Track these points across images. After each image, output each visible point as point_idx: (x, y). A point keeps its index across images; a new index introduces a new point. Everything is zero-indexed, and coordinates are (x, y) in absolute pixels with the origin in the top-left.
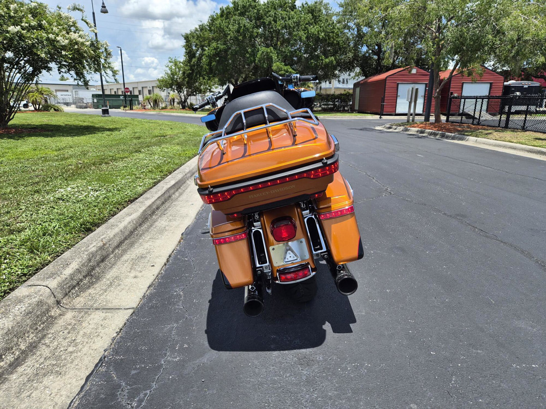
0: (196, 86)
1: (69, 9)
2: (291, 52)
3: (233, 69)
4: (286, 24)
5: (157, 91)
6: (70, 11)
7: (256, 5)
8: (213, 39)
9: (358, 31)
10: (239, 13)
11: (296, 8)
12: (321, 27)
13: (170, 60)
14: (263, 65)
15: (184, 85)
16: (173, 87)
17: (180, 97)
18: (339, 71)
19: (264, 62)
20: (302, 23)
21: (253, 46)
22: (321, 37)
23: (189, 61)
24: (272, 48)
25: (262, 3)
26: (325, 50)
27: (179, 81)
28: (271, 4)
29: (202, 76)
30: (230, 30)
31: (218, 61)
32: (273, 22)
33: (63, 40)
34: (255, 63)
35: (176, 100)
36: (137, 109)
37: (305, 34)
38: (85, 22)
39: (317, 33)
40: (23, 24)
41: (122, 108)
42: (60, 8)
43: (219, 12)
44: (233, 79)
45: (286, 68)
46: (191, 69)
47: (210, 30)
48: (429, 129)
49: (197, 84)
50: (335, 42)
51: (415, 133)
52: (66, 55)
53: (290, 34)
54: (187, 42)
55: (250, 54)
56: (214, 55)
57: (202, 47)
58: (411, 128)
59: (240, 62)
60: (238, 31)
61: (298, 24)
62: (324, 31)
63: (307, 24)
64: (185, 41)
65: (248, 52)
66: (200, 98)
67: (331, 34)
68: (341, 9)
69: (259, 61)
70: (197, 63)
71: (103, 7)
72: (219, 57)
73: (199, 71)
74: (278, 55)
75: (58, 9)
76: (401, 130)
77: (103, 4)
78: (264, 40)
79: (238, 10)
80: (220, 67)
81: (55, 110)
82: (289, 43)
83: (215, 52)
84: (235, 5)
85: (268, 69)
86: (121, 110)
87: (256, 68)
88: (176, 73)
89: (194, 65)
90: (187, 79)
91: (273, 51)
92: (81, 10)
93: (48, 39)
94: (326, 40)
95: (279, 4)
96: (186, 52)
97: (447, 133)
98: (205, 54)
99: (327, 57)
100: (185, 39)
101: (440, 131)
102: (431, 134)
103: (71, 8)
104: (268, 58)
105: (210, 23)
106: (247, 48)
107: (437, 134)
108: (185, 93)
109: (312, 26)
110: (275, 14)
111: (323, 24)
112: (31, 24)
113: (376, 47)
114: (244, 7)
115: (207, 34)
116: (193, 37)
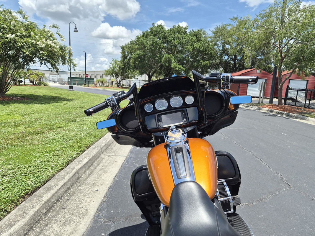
0: (126, 74)
1: (50, 27)
2: (183, 58)
3: (148, 66)
4: (180, 41)
5: (104, 77)
6: (51, 28)
7: (163, 31)
8: (137, 49)
9: (223, 47)
10: (153, 35)
11: (186, 33)
12: (201, 44)
13: (113, 60)
14: (166, 64)
15: (119, 74)
16: (113, 75)
17: (117, 81)
18: (211, 69)
19: (166, 63)
20: (190, 41)
21: (161, 53)
22: (201, 50)
23: (123, 61)
24: (172, 55)
25: (167, 29)
26: (203, 57)
27: (117, 72)
28: (172, 30)
29: (130, 69)
30: (147, 44)
31: (139, 61)
32: (173, 40)
33: (42, 44)
34: (161, 63)
35: (114, 82)
36: (91, 86)
37: (192, 47)
38: (58, 34)
39: (199, 47)
40: (17, 34)
41: (83, 85)
42: (45, 26)
43: (142, 34)
44: (148, 71)
45: (179, 66)
46: (124, 65)
47: (136, 44)
48: (276, 109)
49: (127, 74)
50: (209, 53)
51: (266, 112)
52: (42, 53)
53: (183, 47)
54: (123, 50)
55: (158, 58)
56: (137, 58)
57: (131, 53)
58: (263, 108)
59: (152, 62)
60: (152, 45)
61: (187, 42)
62: (203, 46)
63: (193, 42)
64: (122, 50)
65: (157, 57)
66: (128, 81)
67: (207, 48)
68: (213, 35)
69: (164, 62)
70: (128, 62)
71: (75, 29)
72: (140, 59)
73: (128, 66)
74: (175, 59)
75: (44, 27)
76: (256, 108)
77: (76, 27)
78: (167, 50)
79: (153, 33)
80: (140, 65)
81: (44, 85)
82: (182, 52)
83: (138, 56)
84: (151, 30)
85: (169, 67)
86: (82, 86)
87: (162, 66)
88: (115, 67)
89: (126, 63)
90: (121, 71)
91: (172, 57)
92: (58, 28)
93: (32, 43)
94: (204, 52)
95: (177, 31)
96: (122, 56)
97: (291, 114)
98: (132, 57)
99: (204, 61)
100: (122, 49)
101: (284, 111)
102: (278, 113)
103: (51, 26)
104: (169, 60)
105: (136, 40)
106: (157, 55)
107: (283, 114)
108: (120, 78)
109: (196, 44)
110: (174, 36)
111: (202, 43)
112: (23, 34)
113: (234, 57)
114: (156, 31)
115: (134, 46)
116: (126, 48)
